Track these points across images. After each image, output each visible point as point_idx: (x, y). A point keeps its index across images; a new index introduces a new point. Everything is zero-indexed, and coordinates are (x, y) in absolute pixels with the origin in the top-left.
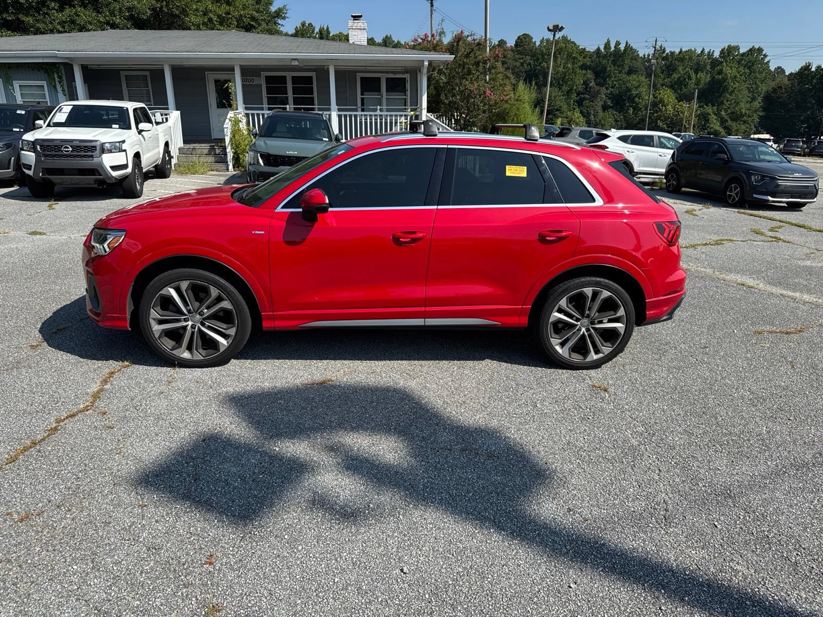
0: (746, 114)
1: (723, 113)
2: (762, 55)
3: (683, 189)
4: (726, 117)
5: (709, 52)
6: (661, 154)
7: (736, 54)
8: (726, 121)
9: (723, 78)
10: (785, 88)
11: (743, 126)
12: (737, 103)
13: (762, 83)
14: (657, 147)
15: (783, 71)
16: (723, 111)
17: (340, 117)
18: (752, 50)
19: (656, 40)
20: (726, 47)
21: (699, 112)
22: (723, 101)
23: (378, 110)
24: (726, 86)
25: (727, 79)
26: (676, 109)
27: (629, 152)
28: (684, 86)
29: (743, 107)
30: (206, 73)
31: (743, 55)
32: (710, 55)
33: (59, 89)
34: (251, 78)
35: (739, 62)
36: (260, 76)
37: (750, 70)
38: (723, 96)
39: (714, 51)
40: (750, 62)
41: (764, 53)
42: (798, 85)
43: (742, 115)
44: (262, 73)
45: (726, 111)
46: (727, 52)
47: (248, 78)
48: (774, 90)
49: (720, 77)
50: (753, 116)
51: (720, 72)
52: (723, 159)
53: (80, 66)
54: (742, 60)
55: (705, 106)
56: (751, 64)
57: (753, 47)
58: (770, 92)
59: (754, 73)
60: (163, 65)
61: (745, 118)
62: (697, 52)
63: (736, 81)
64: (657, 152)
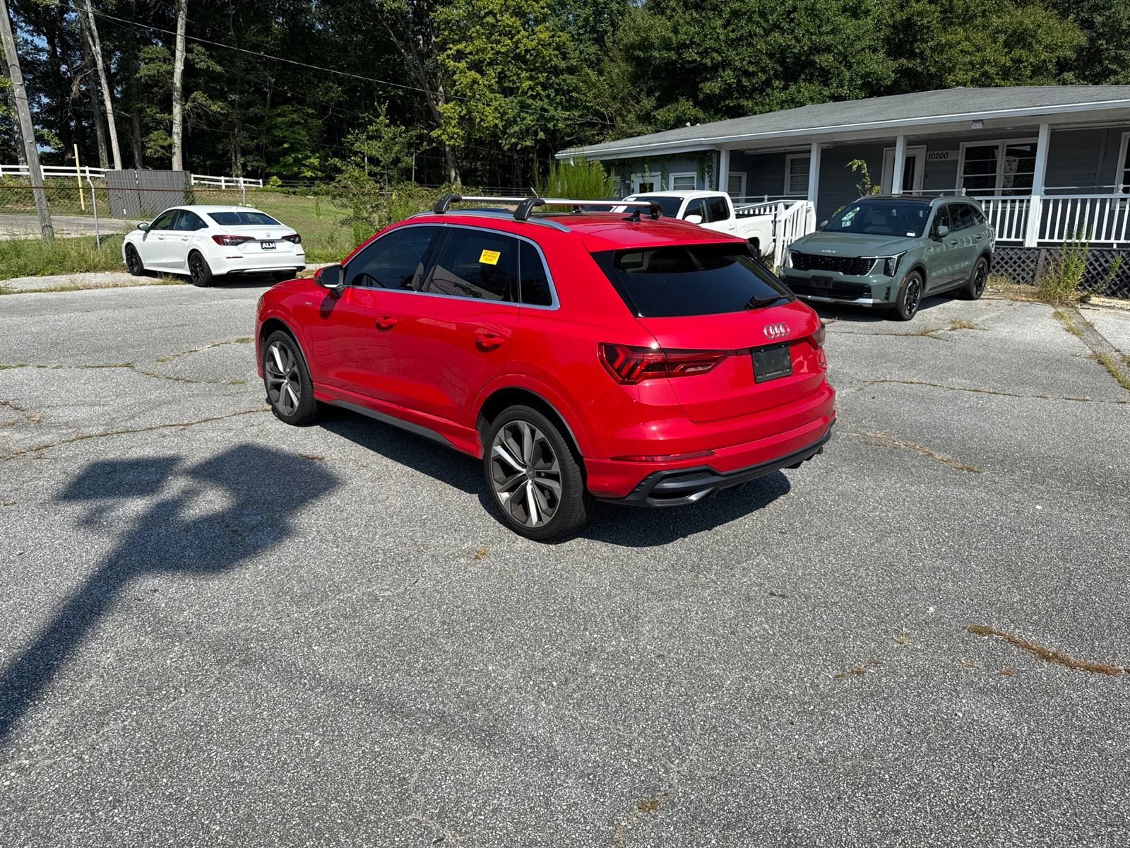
17: (1046, 204)
23: (1121, 191)
30: (885, 149)
33: (707, 180)
34: (944, 152)
36: (958, 149)
44: (961, 144)
47: (940, 152)
53: (729, 153)
60: (811, 144)
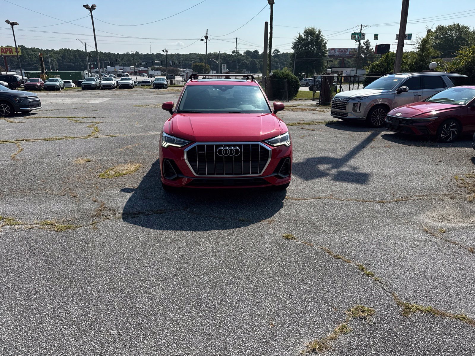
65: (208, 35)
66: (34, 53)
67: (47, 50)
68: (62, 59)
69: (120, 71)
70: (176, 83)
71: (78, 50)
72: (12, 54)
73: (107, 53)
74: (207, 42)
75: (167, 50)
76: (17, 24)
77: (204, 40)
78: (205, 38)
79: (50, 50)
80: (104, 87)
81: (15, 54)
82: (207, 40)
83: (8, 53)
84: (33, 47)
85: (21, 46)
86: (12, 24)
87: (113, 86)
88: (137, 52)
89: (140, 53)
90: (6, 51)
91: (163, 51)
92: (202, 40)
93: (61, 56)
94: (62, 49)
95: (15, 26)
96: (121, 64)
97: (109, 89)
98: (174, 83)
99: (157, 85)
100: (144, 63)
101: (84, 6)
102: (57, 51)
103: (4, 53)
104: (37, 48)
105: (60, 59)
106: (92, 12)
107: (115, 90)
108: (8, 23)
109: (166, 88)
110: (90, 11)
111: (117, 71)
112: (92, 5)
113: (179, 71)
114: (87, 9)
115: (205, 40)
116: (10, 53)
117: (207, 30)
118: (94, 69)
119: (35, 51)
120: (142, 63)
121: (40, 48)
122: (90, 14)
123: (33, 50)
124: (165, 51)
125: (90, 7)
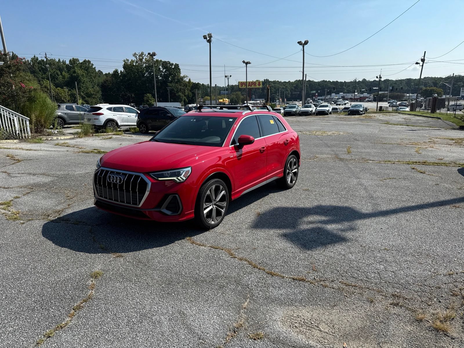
0: (93, 94)
1: (82, 94)
2: (91, 64)
3: (150, 131)
4: (84, 96)
5: (63, 61)
6: (129, 116)
7: (78, 63)
8: (85, 97)
9: (77, 75)
10: (110, 81)
11: (94, 100)
12: (88, 89)
13: (95, 78)
14: (126, 112)
15: (102, 73)
16: (81, 92)
18: (85, 61)
19: (46, 54)
20: (72, 59)
21: (70, 93)
22: (80, 87)
24: (79, 79)
25: (79, 76)
26: (56, 92)
27: (114, 115)
28: (56, 79)
29: (91, 90)
31: (81, 63)
32: (64, 63)
35: (81, 67)
37: (87, 72)
38: (80, 85)
39: (65, 61)
40: (86, 67)
41: (91, 63)
42: (115, 80)
43: (92, 95)
45: (83, 92)
46: (73, 62)
48: (105, 82)
49: (75, 75)
50: (97, 94)
51: (74, 72)
52: (170, 116)
54: (81, 66)
55: (71, 90)
56: (87, 68)
57: (85, 60)
58: (103, 83)
59: (89, 73)
61: (93, 96)
62: (56, 60)
63: (84, 77)
64: (127, 115)
65: (425, 58)
66: (275, 85)
67: (285, 82)
68: (295, 89)
69: (335, 98)
70: (385, 110)
71: (309, 80)
72: (256, 87)
73: (335, 82)
74: (422, 66)
75: (381, 76)
76: (250, 63)
77: (419, 63)
78: (422, 61)
79: (287, 81)
80: (302, 113)
81: (258, 86)
82: (423, 63)
83: (253, 86)
84: (274, 80)
85: (266, 80)
86: (247, 63)
87: (310, 113)
88: (364, 80)
89: (367, 80)
90: (252, 85)
91: (377, 77)
92: (417, 63)
93: (294, 87)
94: (297, 80)
95: (248, 65)
96: (346, 91)
97: (306, 115)
98: (383, 109)
99: (353, 111)
100: (364, 90)
101: (298, 43)
102: (292, 82)
103: (250, 86)
104: (278, 81)
105: (293, 89)
106: (304, 47)
107: (311, 116)
108: (244, 63)
109: (362, 114)
110: (302, 47)
111: (332, 98)
112: (305, 41)
113: (404, 96)
114: (300, 45)
115: (421, 63)
116: (254, 86)
117: (425, 52)
118: (318, 97)
119: (275, 83)
120: (362, 90)
121: (280, 81)
122: (302, 49)
123: (274, 82)
124: (378, 77)
125: (303, 43)
